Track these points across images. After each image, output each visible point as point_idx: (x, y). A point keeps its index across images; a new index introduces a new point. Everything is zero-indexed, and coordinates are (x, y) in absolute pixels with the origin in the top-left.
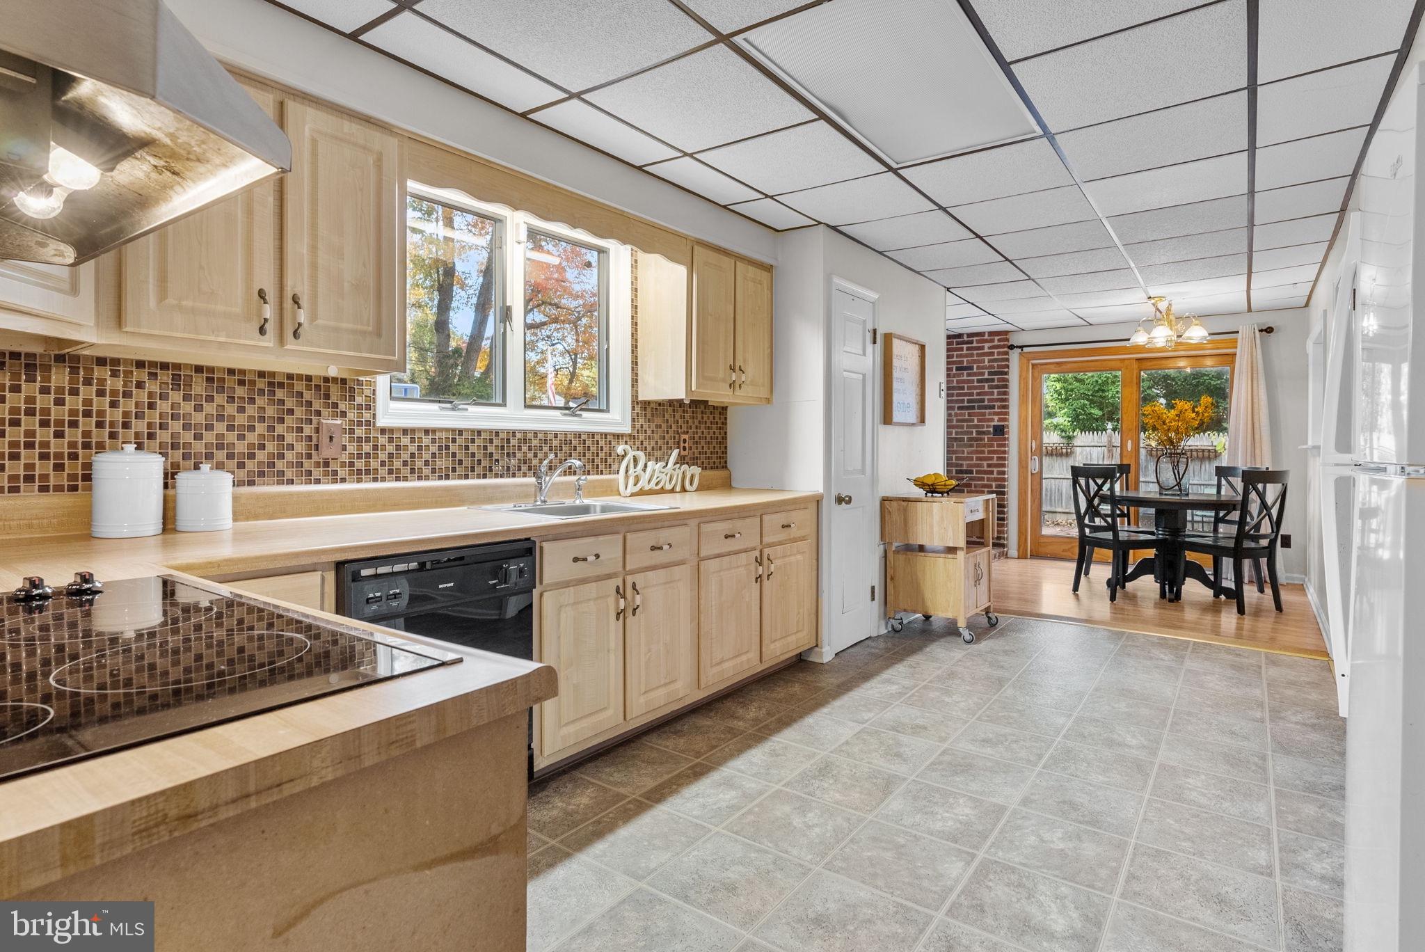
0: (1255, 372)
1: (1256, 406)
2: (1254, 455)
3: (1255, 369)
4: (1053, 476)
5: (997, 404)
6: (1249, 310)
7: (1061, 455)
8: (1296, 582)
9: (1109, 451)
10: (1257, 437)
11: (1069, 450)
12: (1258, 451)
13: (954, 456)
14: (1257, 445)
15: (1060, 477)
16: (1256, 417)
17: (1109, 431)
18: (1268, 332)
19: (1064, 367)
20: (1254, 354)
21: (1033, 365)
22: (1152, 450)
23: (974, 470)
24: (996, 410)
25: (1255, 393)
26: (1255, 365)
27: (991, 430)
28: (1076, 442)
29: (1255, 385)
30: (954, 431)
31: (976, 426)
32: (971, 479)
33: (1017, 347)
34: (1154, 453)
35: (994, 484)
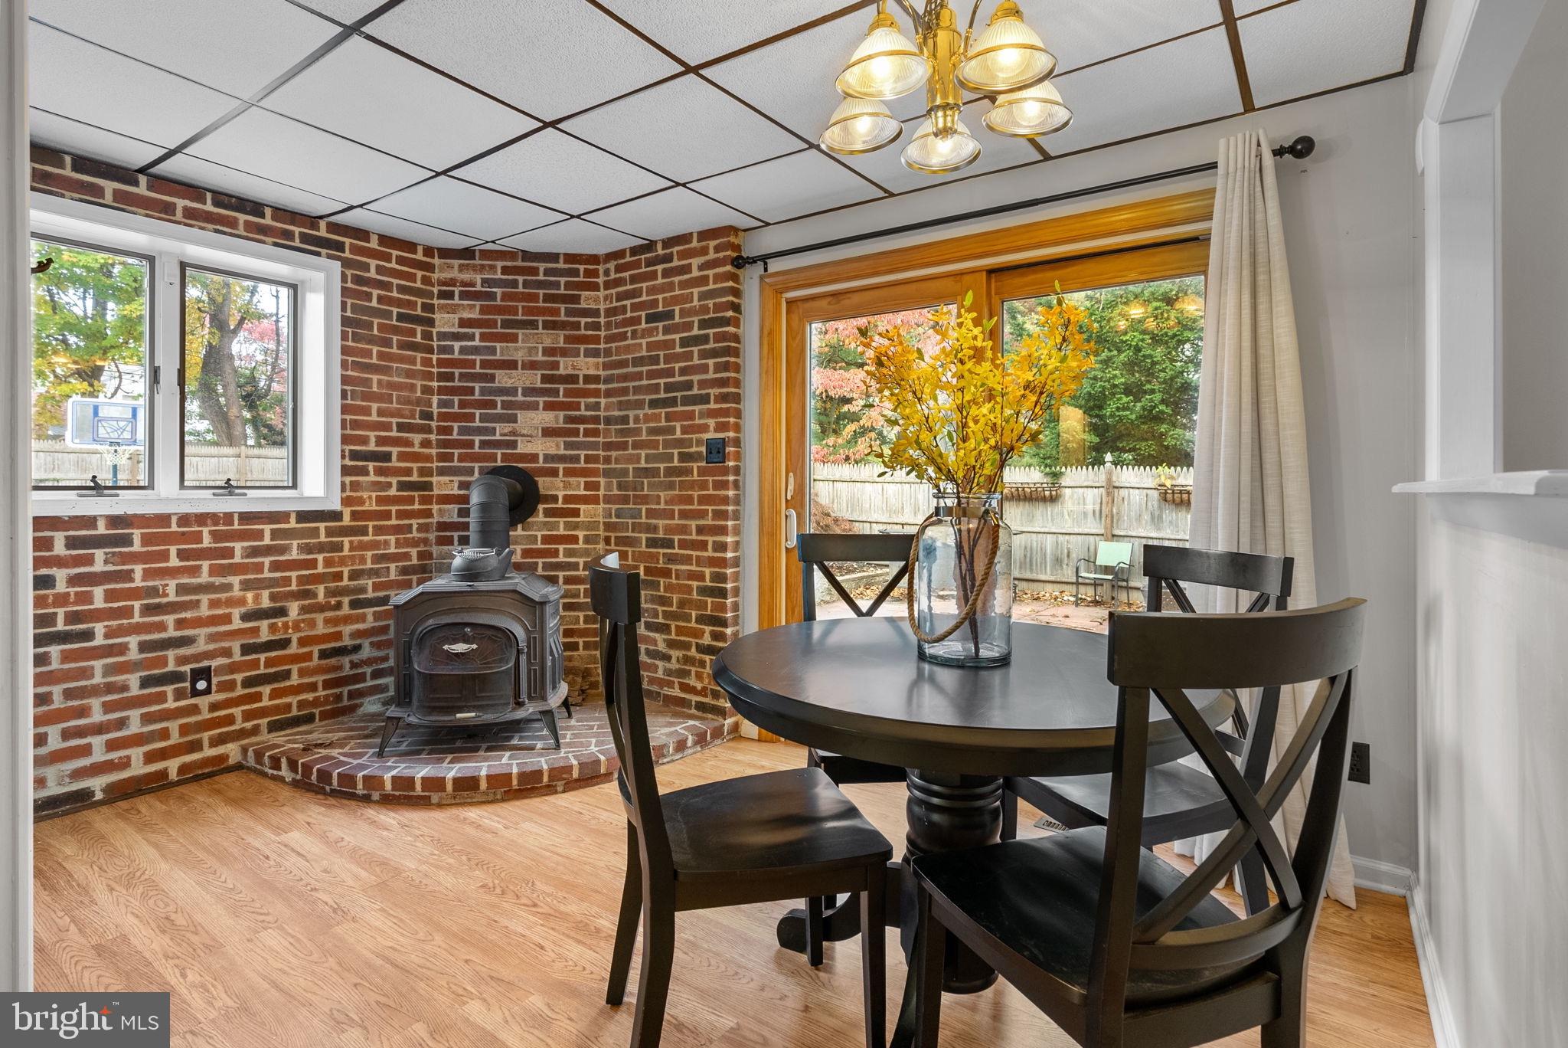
0: (1260, 270)
1: (1265, 367)
2: (1260, 511)
3: (1261, 259)
4: (1034, 530)
5: (714, 392)
6: (1249, 106)
7: (1044, 499)
8: (1386, 888)
9: (1108, 494)
10: (1269, 457)
11: (1054, 493)
12: (1272, 500)
13: (644, 508)
14: (1270, 482)
15: (1042, 530)
16: (1266, 400)
17: (1108, 465)
18: (1299, 155)
19: (847, 302)
20: (1259, 216)
21: (789, 302)
22: (1166, 493)
23: (676, 538)
24: (712, 406)
25: (1263, 331)
26: (1261, 248)
27: (703, 449)
28: (1065, 481)
29: (1262, 307)
30: (643, 453)
31: (679, 443)
32: (671, 559)
33: (753, 260)
34: (1169, 497)
35: (707, 571)
